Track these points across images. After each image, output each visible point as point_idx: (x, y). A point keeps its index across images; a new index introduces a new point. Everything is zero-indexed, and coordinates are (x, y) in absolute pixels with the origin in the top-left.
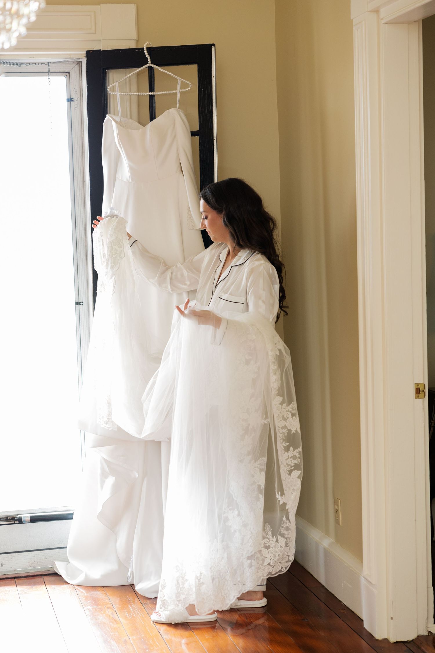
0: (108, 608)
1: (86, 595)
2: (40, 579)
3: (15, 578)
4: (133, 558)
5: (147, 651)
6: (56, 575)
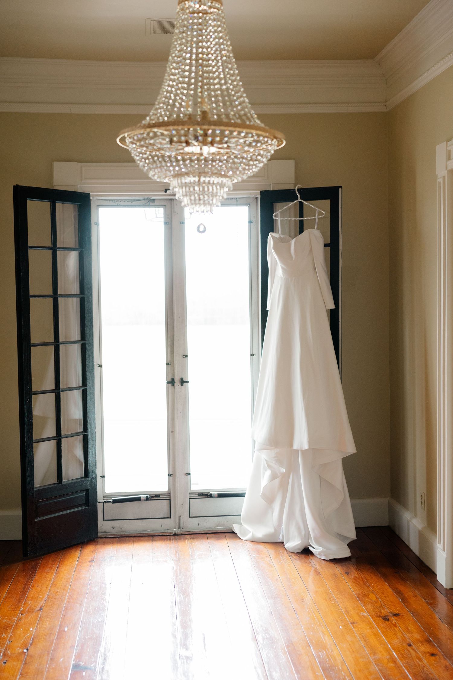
0: (267, 557)
1: (252, 547)
2: (223, 535)
3: (207, 533)
4: (283, 525)
5: (291, 586)
6: (233, 533)
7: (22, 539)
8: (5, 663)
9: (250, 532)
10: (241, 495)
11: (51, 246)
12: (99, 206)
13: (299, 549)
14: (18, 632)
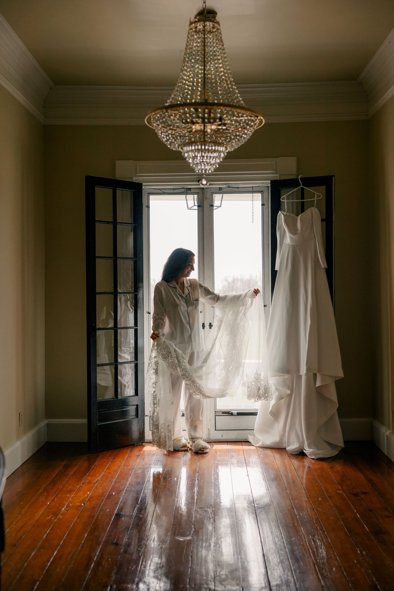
1: (262, 451)
3: (228, 442)
4: (286, 434)
7: (87, 441)
8: (67, 511)
9: (261, 440)
10: (255, 414)
11: (112, 221)
12: (149, 193)
13: (296, 451)
14: (79, 494)
